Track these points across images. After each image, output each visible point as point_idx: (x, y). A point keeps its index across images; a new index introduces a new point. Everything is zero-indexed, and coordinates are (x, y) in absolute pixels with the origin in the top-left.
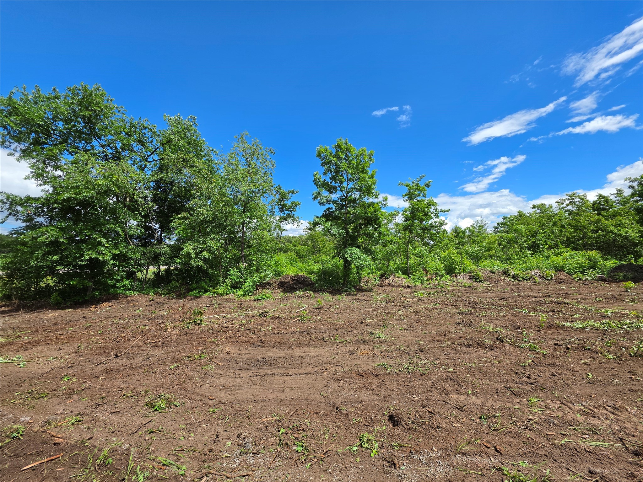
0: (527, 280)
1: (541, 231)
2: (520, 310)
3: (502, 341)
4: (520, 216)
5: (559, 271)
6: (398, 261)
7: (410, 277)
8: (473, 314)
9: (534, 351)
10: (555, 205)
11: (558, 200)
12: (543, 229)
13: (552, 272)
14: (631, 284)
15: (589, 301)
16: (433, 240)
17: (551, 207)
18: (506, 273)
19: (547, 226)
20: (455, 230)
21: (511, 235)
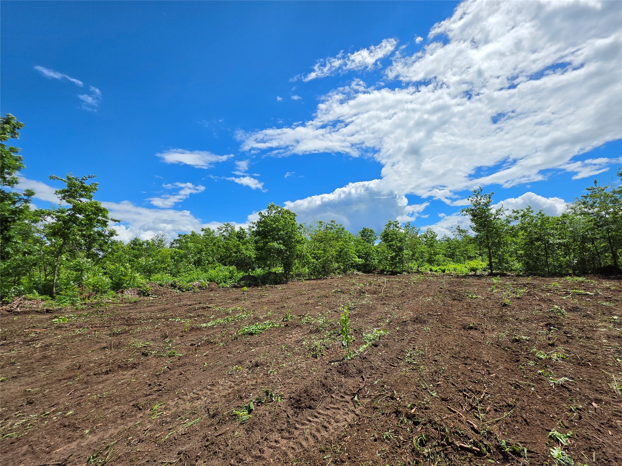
0: (189, 291)
1: (205, 249)
2: (174, 319)
3: (147, 355)
4: (193, 236)
5: (212, 281)
6: (39, 276)
7: (53, 298)
8: (126, 332)
9: (172, 356)
10: (216, 230)
11: (219, 226)
12: (206, 248)
13: (207, 283)
14: (245, 288)
15: (223, 303)
16: (103, 250)
17: (214, 232)
18: (173, 286)
19: (209, 246)
20: (134, 241)
21: (182, 252)
